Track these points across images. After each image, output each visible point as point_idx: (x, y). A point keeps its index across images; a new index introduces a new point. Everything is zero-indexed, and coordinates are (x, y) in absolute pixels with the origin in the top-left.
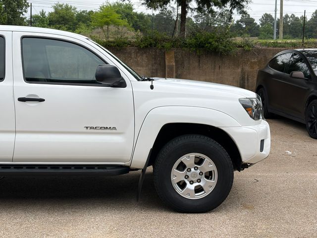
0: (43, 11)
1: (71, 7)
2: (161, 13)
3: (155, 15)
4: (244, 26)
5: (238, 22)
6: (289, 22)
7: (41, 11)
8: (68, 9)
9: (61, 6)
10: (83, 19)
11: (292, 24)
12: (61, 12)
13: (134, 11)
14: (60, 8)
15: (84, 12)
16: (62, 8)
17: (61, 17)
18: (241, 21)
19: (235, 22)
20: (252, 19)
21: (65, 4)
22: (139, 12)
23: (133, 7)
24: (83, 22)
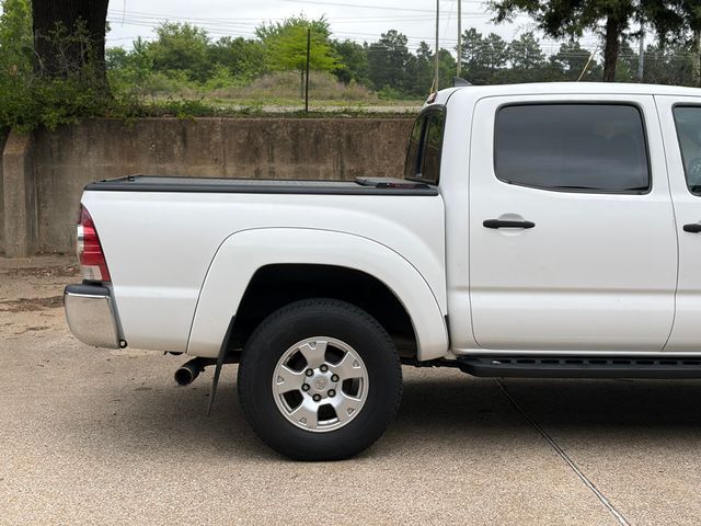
0: (140, 40)
1: (196, 30)
2: (383, 41)
3: (369, 45)
4: (567, 68)
5: (553, 58)
6: (666, 58)
7: (136, 39)
8: (188, 33)
9: (174, 28)
10: (223, 57)
11: (671, 62)
12: (175, 42)
13: (331, 37)
14: (171, 33)
15: (223, 40)
16: (177, 33)
17: (175, 51)
18: (561, 56)
19: (547, 60)
20: (585, 51)
21: (183, 24)
22: (341, 40)
23: (329, 29)
24: (225, 63)
